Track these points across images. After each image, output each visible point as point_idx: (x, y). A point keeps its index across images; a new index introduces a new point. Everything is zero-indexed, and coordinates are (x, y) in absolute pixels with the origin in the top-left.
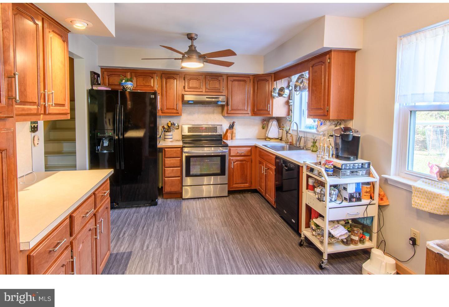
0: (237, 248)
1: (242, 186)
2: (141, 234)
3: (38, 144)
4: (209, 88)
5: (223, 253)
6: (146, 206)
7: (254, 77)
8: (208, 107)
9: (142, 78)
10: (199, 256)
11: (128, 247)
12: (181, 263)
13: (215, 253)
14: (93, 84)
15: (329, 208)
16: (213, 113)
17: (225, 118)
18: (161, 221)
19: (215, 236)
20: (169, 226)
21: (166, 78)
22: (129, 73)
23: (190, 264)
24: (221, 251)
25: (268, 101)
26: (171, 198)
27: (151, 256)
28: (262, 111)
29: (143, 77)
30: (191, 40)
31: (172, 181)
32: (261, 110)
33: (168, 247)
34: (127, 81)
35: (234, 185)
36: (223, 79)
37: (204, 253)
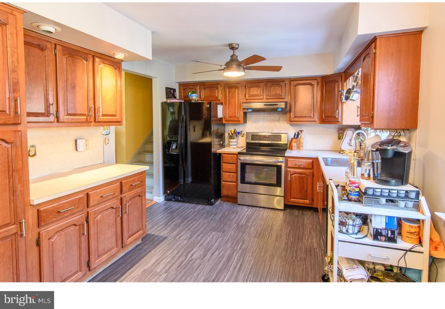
0: (251, 261)
1: (301, 202)
2: (183, 226)
3: (108, 143)
4: (269, 95)
5: (234, 261)
6: (204, 204)
7: (323, 79)
8: (274, 114)
9: (209, 90)
10: (212, 256)
11: (167, 233)
12: (193, 257)
13: (228, 258)
14: (168, 97)
15: (339, 241)
16: (279, 120)
17: (291, 126)
18: (206, 219)
19: (241, 243)
20: (208, 225)
21: (228, 88)
22: (199, 86)
23: (200, 260)
24: (234, 258)
25: (337, 106)
26: (229, 202)
27: (177, 245)
28: (331, 119)
29: (209, 88)
30: (233, 49)
31: (229, 186)
32: (330, 117)
33: (195, 241)
34: (193, 93)
35: (291, 199)
36: (286, 84)
37: (219, 255)
